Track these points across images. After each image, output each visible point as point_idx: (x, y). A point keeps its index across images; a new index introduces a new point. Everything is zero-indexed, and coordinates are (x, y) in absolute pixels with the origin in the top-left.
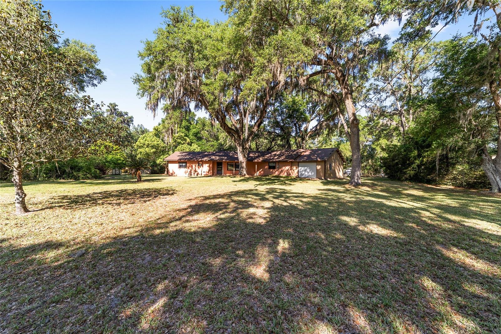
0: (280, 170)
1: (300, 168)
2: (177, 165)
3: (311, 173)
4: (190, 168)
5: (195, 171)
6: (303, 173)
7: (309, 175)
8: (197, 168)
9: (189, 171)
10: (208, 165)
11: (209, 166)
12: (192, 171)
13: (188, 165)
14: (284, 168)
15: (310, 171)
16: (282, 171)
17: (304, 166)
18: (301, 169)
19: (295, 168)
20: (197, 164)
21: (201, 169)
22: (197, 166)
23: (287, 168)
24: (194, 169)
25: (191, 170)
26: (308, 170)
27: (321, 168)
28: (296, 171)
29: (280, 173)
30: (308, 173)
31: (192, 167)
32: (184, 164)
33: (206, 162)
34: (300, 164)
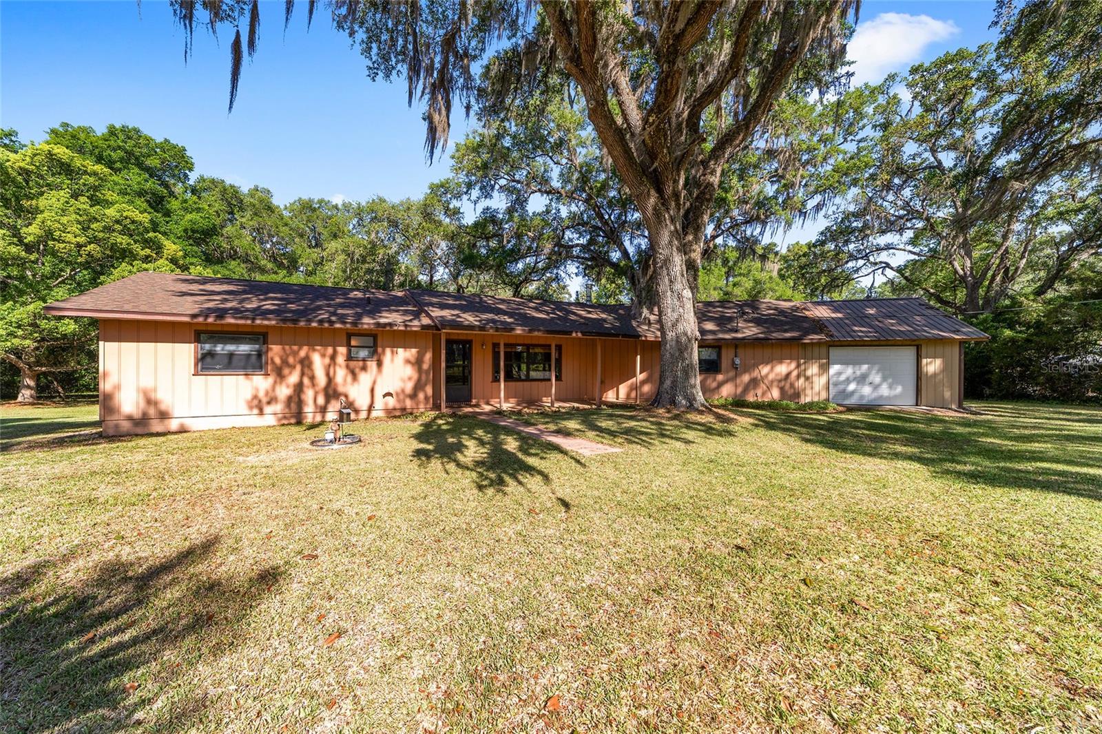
0: (746, 378)
1: (834, 369)
2: (185, 353)
3: (890, 387)
4: (294, 378)
5: (331, 392)
6: (852, 387)
7: (881, 397)
8: (341, 374)
9: (284, 392)
10: (412, 353)
11: (418, 363)
12: (309, 395)
13: (275, 352)
14: (765, 370)
15: (884, 379)
16: (754, 382)
17: (855, 363)
18: (839, 374)
19: (813, 370)
20: (342, 350)
21: (365, 379)
22: (341, 360)
23: (782, 369)
24: (321, 380)
25: (299, 388)
26: (877, 379)
27: (946, 368)
28: (820, 382)
29: (746, 389)
30: (876, 387)
31: (306, 364)
32: (244, 348)
33: (401, 338)
34: (834, 352)
